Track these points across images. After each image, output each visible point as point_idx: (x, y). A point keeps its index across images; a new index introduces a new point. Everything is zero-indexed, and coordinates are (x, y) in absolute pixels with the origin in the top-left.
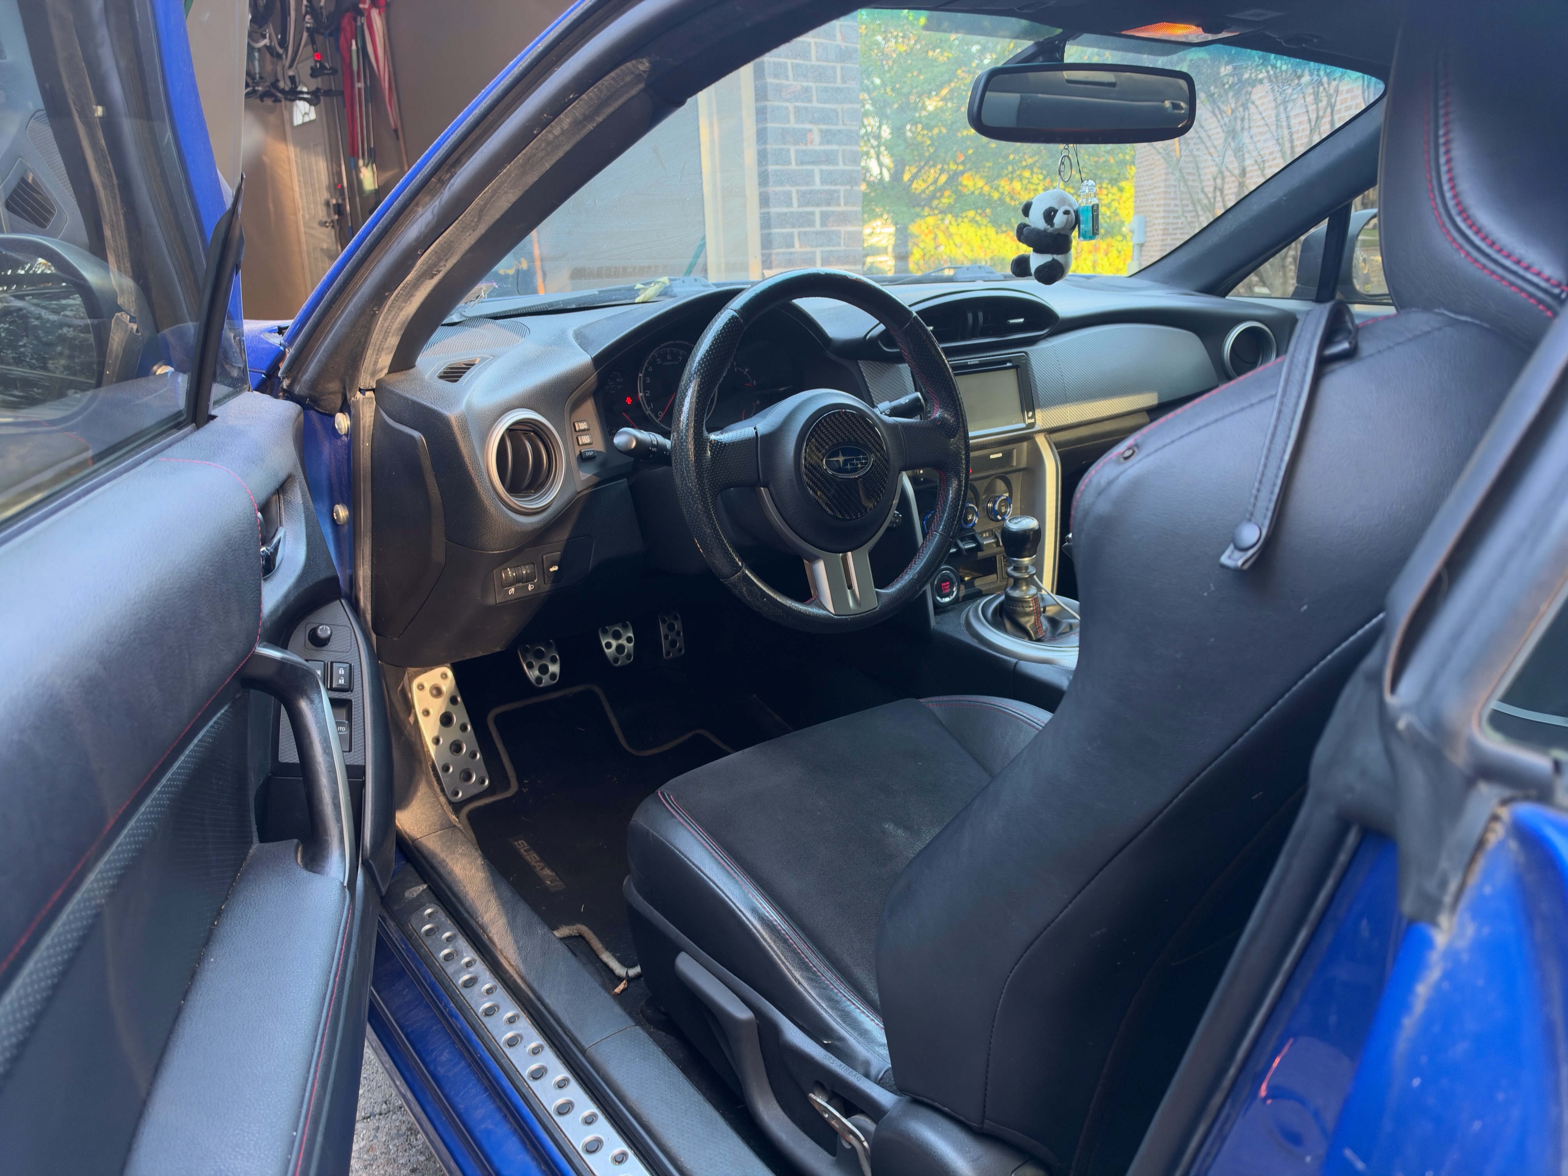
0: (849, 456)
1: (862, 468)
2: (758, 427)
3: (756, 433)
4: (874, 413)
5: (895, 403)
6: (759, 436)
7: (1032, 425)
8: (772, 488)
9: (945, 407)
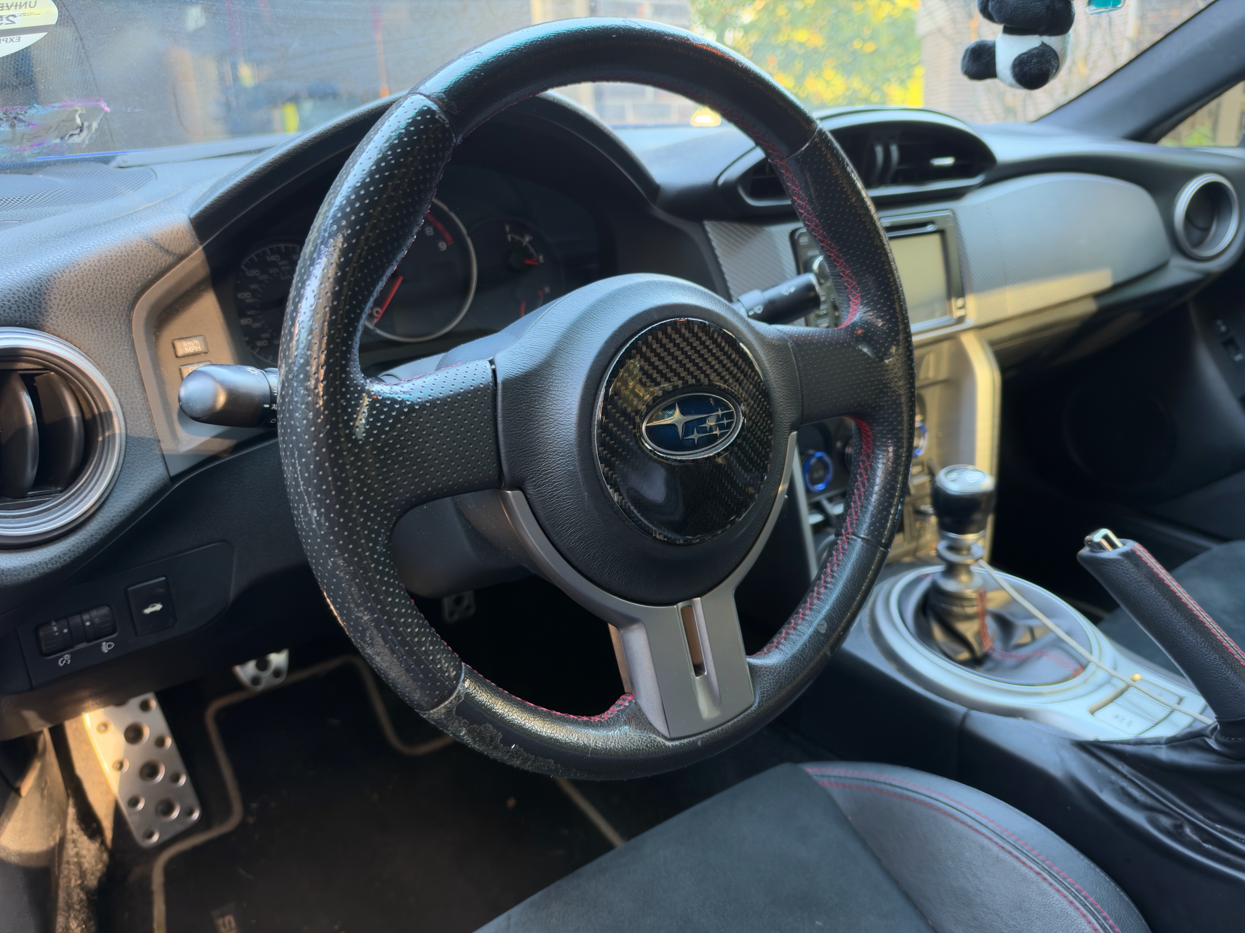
0: (696, 413)
1: (722, 435)
2: (498, 360)
3: (494, 371)
4: (735, 313)
5: (772, 293)
6: (500, 380)
7: (961, 320)
8: (530, 491)
9: (871, 303)
